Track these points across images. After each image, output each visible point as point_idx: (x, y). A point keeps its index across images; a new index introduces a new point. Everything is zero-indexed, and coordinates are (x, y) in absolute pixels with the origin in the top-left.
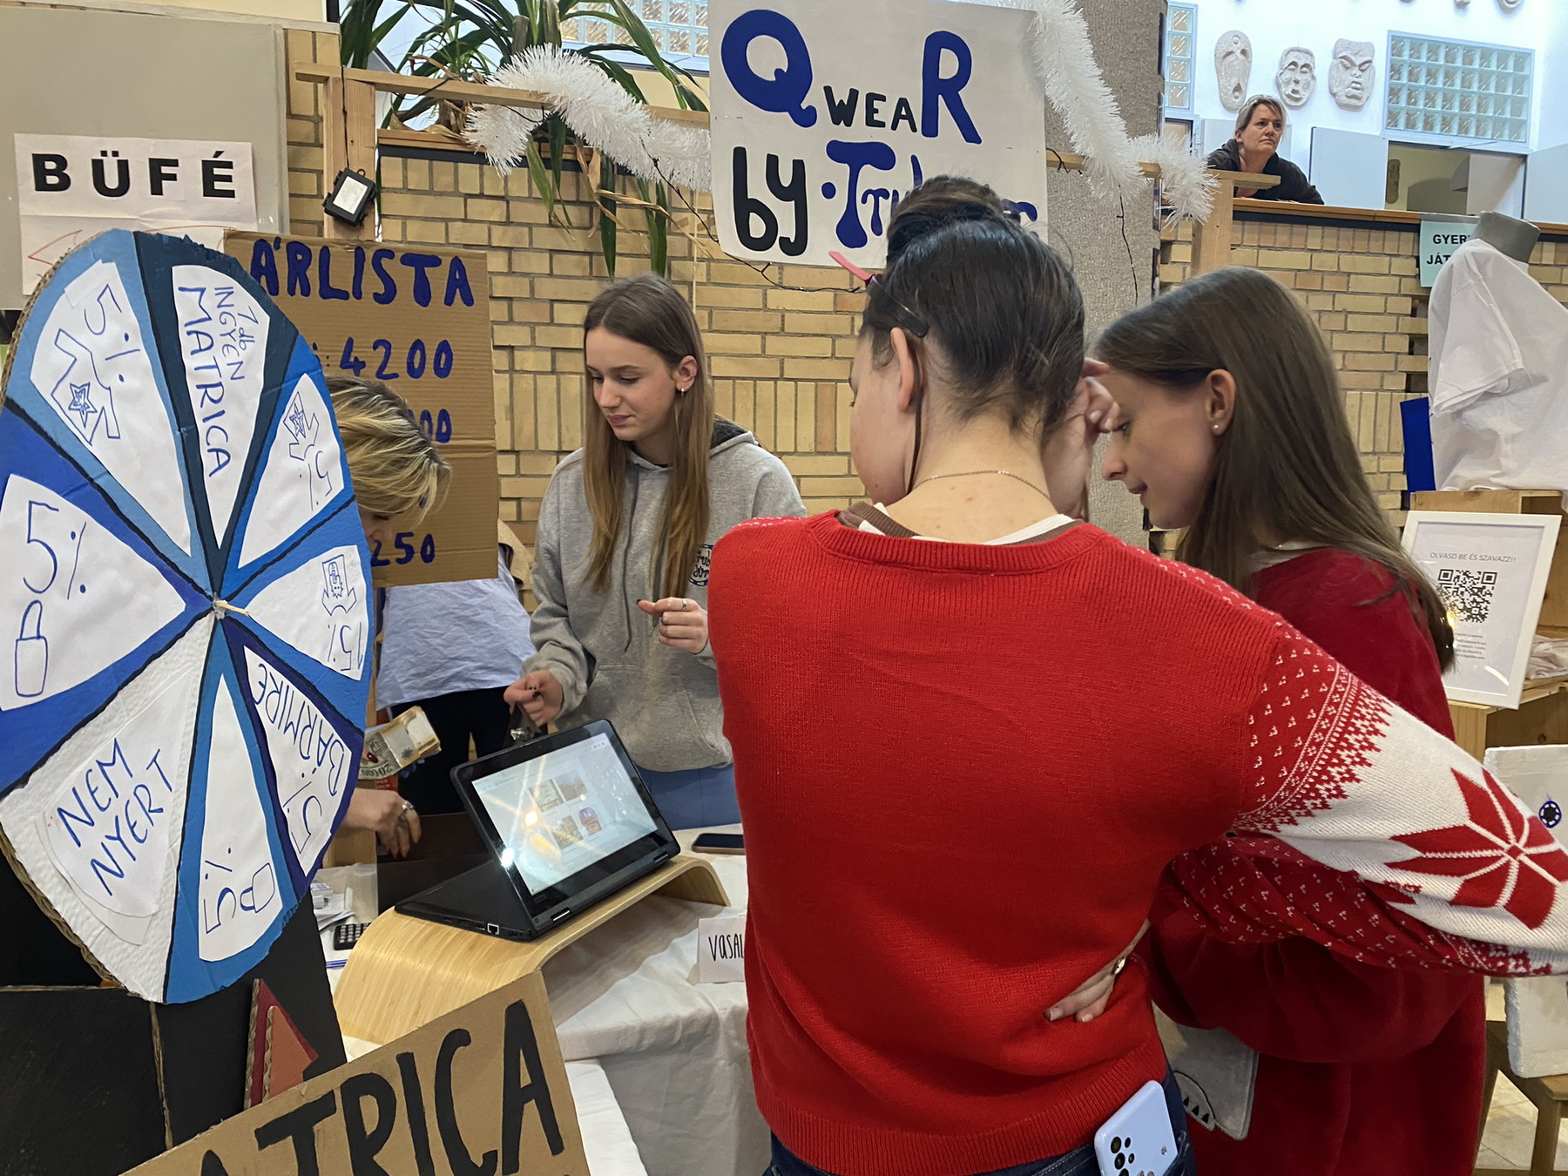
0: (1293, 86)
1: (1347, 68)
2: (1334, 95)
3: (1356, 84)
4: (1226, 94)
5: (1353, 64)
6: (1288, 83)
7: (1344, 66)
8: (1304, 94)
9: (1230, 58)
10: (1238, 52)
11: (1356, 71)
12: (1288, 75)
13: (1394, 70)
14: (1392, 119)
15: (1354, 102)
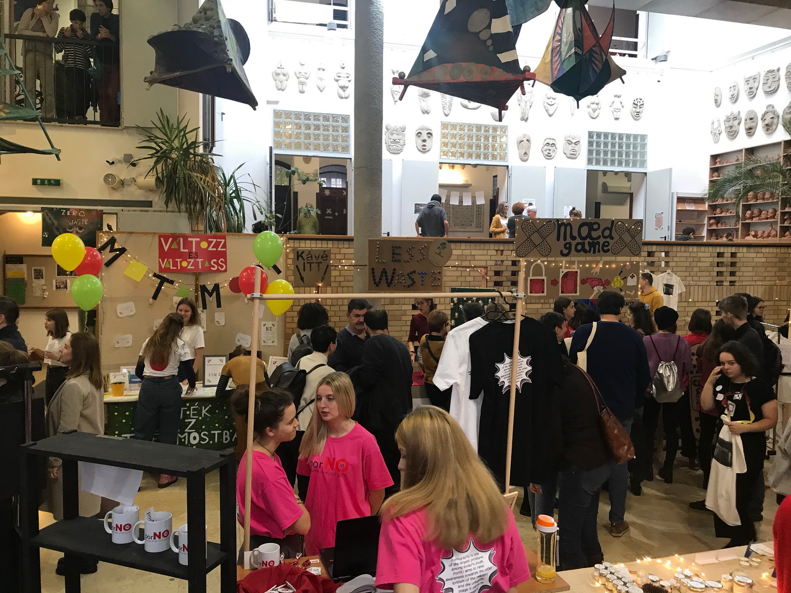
0: (548, 151)
1: (570, 144)
2: (565, 154)
3: (574, 150)
4: (521, 155)
5: (572, 143)
6: (546, 150)
7: (569, 143)
8: (552, 154)
9: (523, 143)
10: (525, 141)
11: (573, 145)
12: (546, 147)
13: (590, 144)
14: (590, 161)
15: (573, 156)
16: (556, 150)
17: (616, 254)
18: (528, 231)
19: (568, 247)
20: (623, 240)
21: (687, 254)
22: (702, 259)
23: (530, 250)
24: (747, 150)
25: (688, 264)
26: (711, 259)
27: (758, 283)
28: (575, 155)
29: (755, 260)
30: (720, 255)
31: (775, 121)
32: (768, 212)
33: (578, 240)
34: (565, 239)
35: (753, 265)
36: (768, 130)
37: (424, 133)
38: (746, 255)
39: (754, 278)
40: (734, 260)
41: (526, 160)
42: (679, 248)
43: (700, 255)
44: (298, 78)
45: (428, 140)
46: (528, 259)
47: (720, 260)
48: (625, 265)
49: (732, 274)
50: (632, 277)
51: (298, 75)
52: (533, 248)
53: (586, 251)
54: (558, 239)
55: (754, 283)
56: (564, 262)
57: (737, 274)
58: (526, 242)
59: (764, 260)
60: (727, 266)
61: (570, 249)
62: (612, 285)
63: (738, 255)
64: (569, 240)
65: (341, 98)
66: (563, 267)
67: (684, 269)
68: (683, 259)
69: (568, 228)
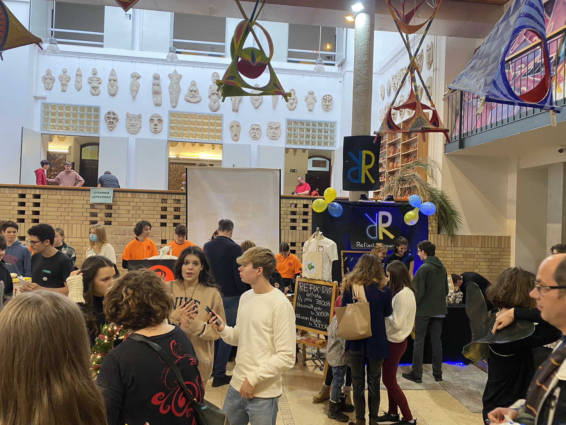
0: (254, 134)
2: (268, 136)
3: (275, 133)
4: (232, 137)
5: (273, 128)
6: (252, 133)
7: (270, 128)
8: (257, 136)
9: (233, 127)
10: (235, 126)
11: (274, 130)
12: (252, 131)
13: (289, 129)
14: (289, 142)
15: (274, 138)
16: (261, 133)
28: (276, 137)
30: (293, 205)
37: (156, 119)
41: (237, 140)
44: (61, 81)
45: (159, 125)
49: (305, 221)
51: (61, 79)
65: (93, 95)
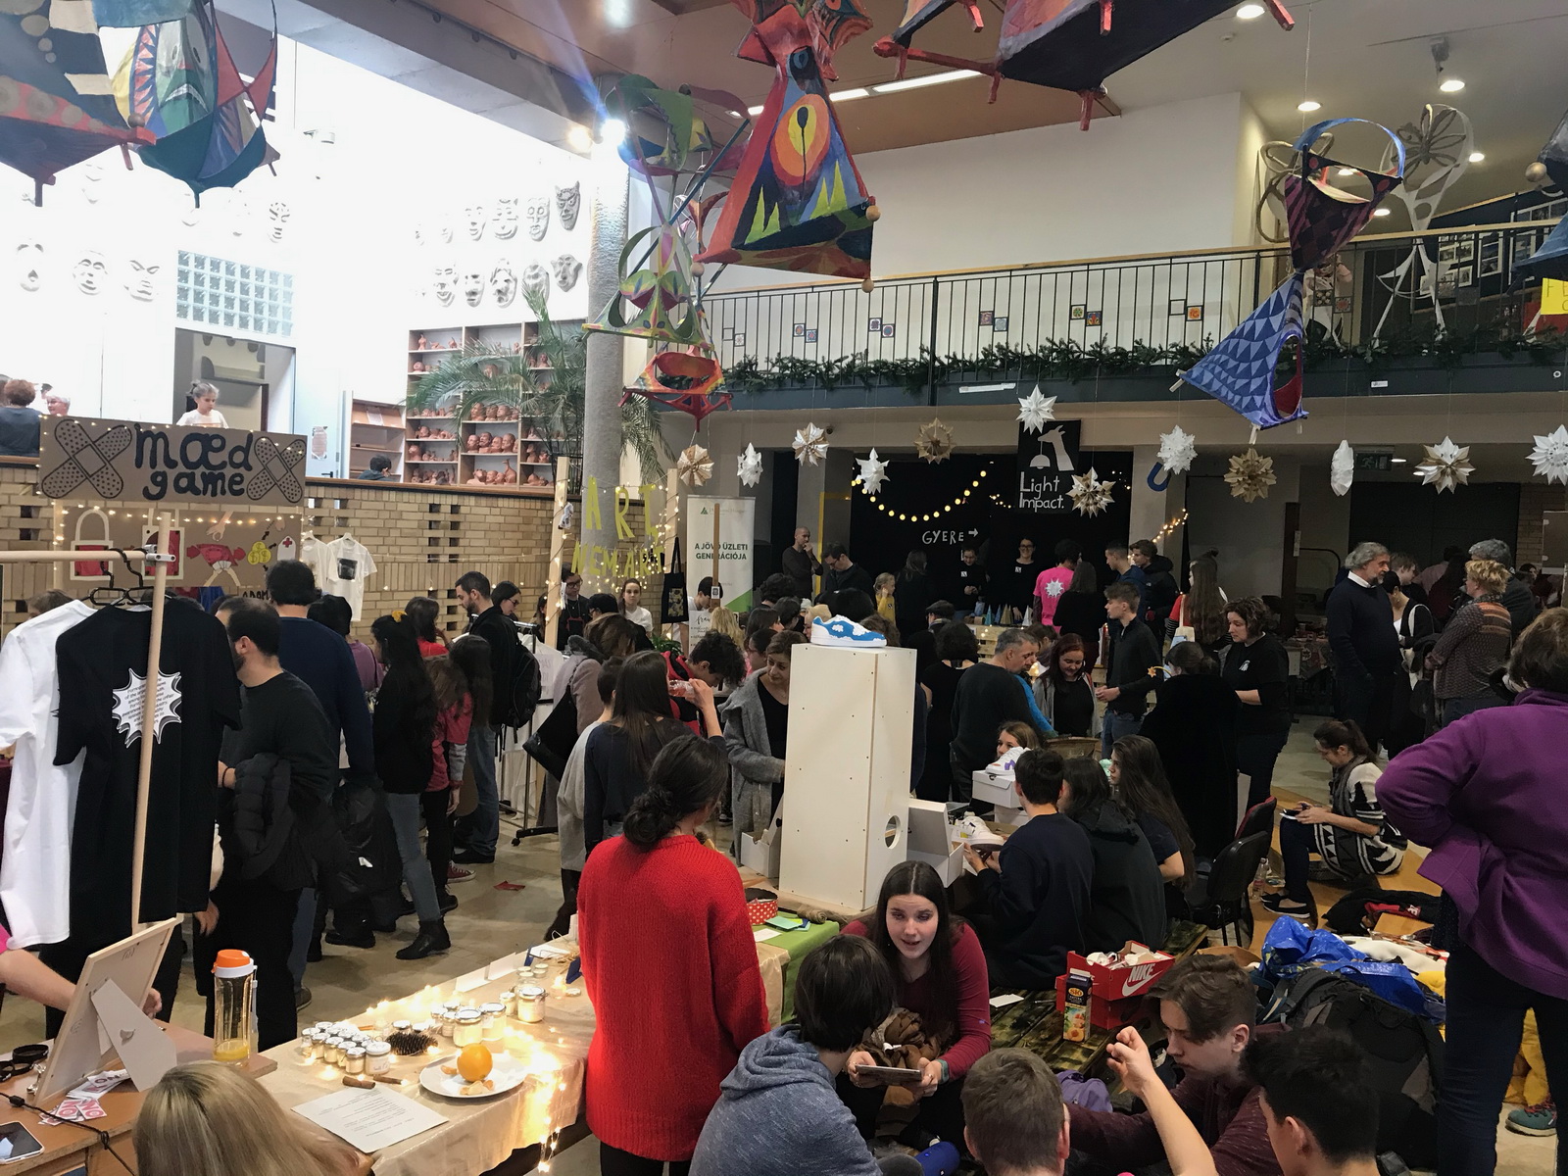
0: (87, 277)
1: (137, 269)
2: (128, 289)
3: (147, 284)
5: (142, 267)
6: (83, 274)
7: (134, 268)
8: (96, 284)
9: (25, 250)
11: (145, 273)
12: (82, 268)
13: (182, 275)
14: (182, 311)
15: (144, 295)
16: (106, 278)
17: (255, 500)
18: (70, 444)
19: (160, 480)
20: (269, 472)
21: (380, 506)
22: (405, 516)
23: (75, 484)
24: (468, 329)
25: (380, 523)
26: (419, 516)
27: (492, 558)
29: (490, 519)
30: (434, 508)
31: (512, 286)
32: (502, 439)
33: (181, 468)
34: (153, 465)
35: (486, 526)
36: (500, 300)
38: (475, 510)
39: (488, 550)
40: (455, 518)
42: (365, 494)
43: (401, 507)
46: (71, 503)
47: (434, 517)
48: (274, 522)
49: (454, 542)
50: (288, 543)
52: (82, 479)
53: (196, 492)
54: (139, 463)
55: (486, 558)
56: (151, 511)
57: (462, 542)
58: (67, 465)
59: (501, 519)
60: (445, 528)
61: (163, 485)
62: (250, 559)
63: (463, 510)
64: (161, 467)
66: (150, 522)
67: (374, 532)
68: (373, 514)
69: (161, 442)
